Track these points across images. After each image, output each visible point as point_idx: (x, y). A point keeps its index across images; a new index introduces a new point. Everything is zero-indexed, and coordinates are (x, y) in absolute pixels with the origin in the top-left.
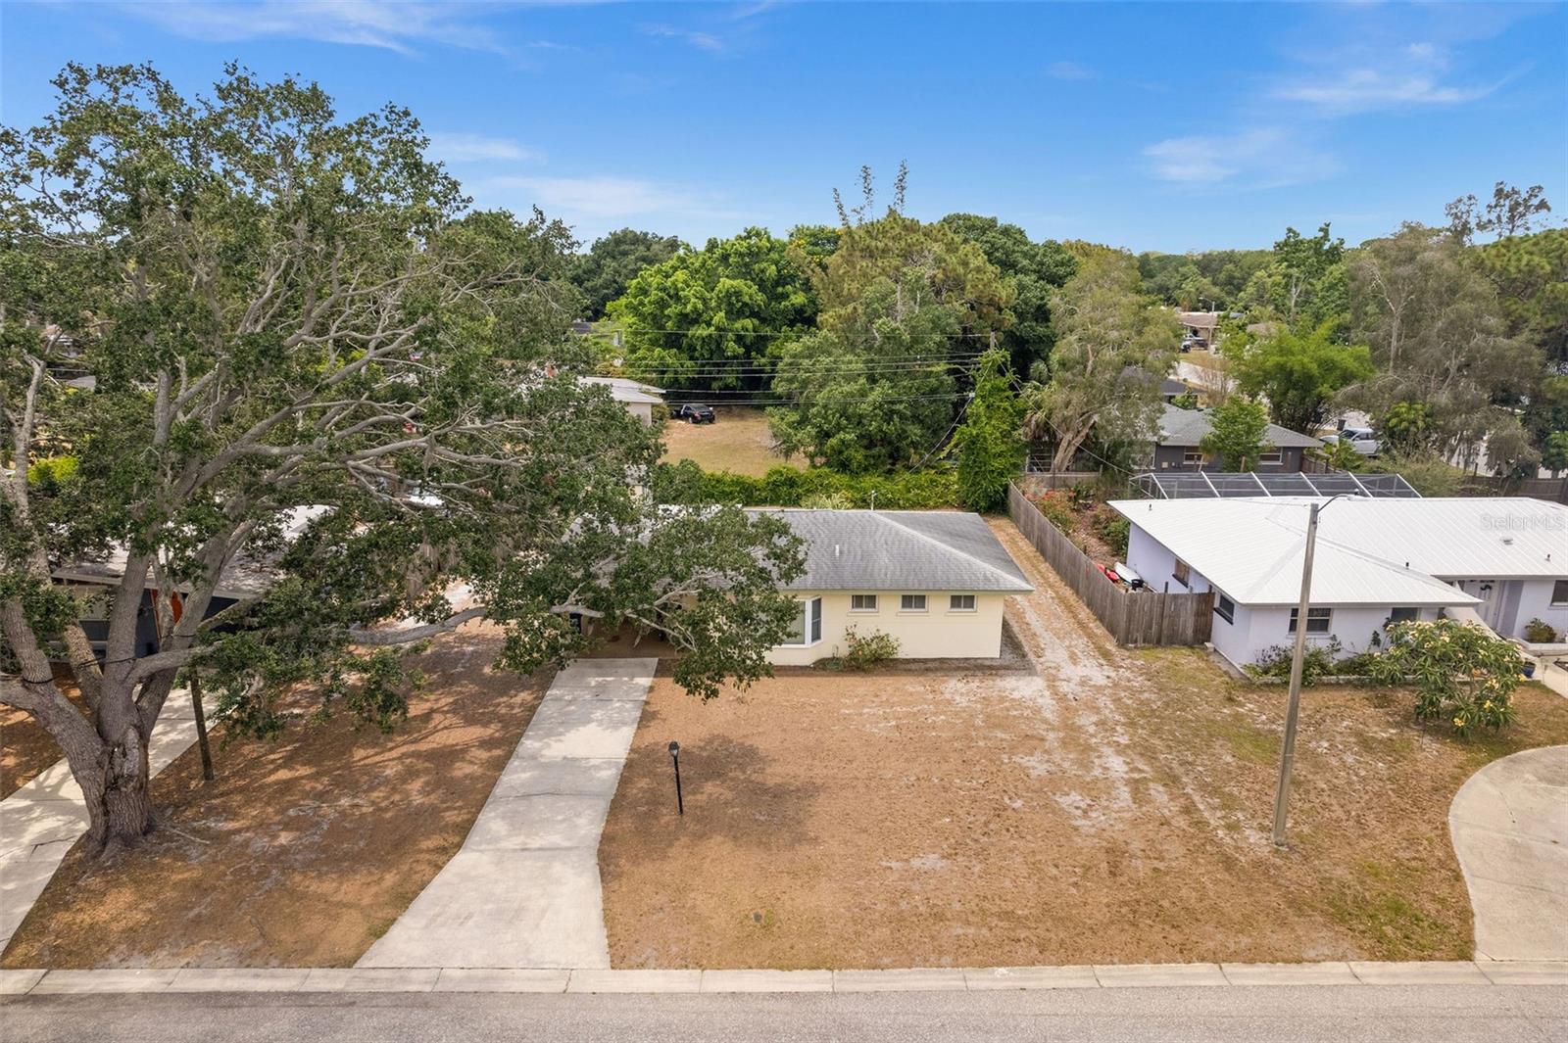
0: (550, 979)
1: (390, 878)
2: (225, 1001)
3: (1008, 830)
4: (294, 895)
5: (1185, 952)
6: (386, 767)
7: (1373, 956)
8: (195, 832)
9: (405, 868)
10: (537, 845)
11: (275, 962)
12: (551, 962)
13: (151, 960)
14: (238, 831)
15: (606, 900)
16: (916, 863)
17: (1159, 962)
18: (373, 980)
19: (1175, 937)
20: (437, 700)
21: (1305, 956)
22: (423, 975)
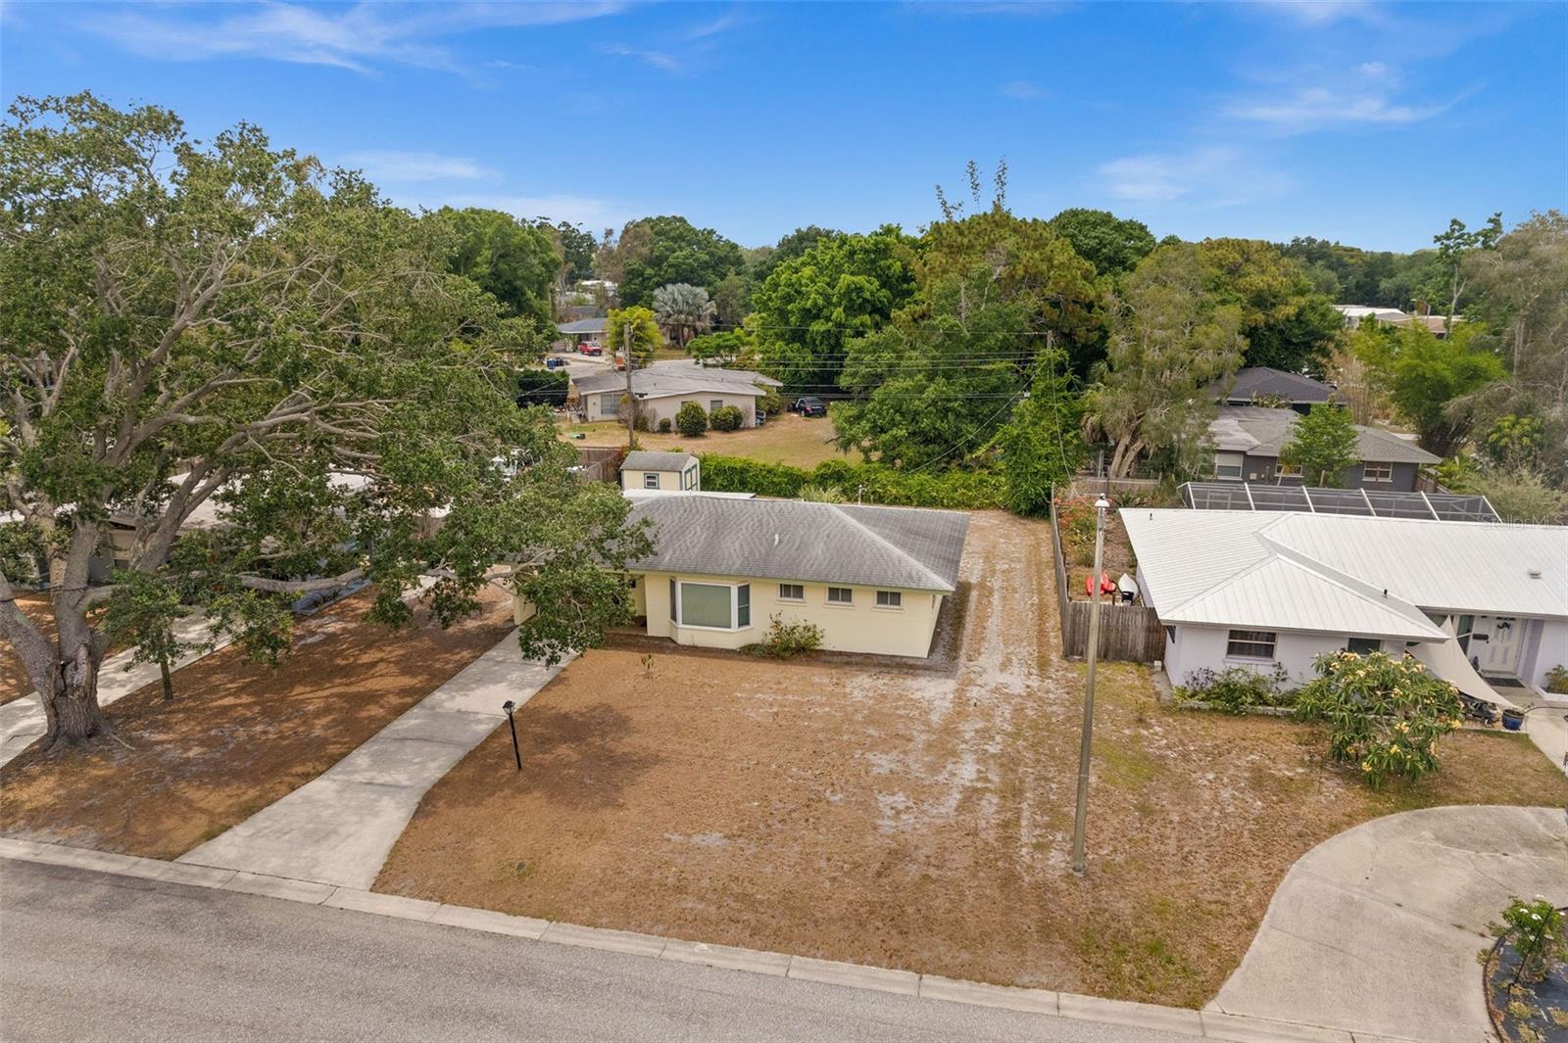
0: (316, 892)
1: (252, 793)
2: (64, 873)
3: (807, 820)
4: (170, 797)
5: (893, 958)
6: (309, 704)
7: (1091, 990)
8: (130, 740)
9: (267, 786)
10: (381, 781)
11: (121, 848)
12: (325, 879)
13: (36, 834)
14: (162, 742)
15: (405, 834)
16: (697, 839)
17: (862, 963)
18: (182, 874)
19: (895, 943)
20: (390, 652)
21: (1017, 981)
22: (219, 875)
